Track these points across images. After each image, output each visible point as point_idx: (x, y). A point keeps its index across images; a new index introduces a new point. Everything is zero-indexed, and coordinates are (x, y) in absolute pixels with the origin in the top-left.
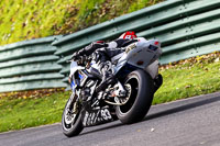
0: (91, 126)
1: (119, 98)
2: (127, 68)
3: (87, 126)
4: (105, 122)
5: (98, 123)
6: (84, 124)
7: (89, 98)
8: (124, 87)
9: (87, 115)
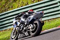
0: (21, 38)
1: (31, 29)
2: (33, 20)
3: (19, 38)
4: (26, 36)
5: (23, 37)
6: (19, 37)
7: (21, 29)
8: (33, 26)
9: (20, 35)
